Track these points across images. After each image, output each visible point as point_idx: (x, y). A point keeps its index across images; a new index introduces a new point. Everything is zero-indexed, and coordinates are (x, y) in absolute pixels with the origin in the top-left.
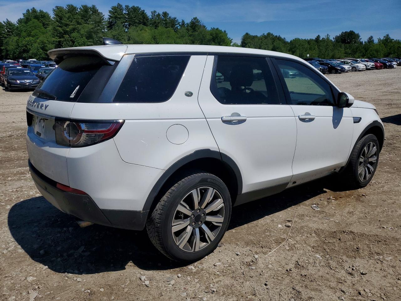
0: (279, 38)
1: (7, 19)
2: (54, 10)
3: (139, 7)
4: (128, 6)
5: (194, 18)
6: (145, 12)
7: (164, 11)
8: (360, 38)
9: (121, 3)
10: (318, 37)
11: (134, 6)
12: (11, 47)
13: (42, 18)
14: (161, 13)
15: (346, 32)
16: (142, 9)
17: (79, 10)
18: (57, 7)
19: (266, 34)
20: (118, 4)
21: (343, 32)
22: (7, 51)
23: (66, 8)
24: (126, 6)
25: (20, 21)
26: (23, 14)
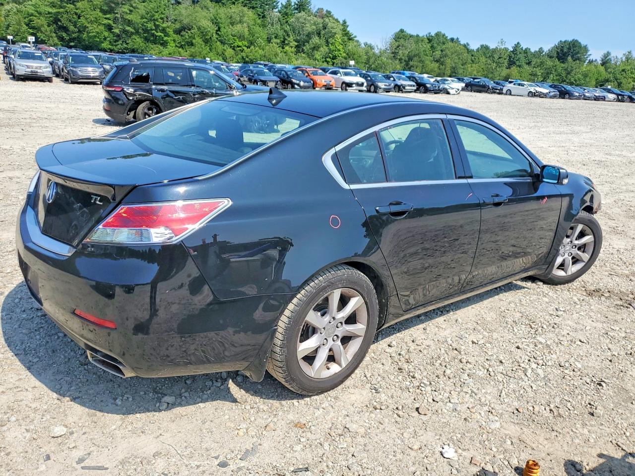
0: (457, 43)
8: (589, 53)
15: (566, 42)
21: (560, 41)
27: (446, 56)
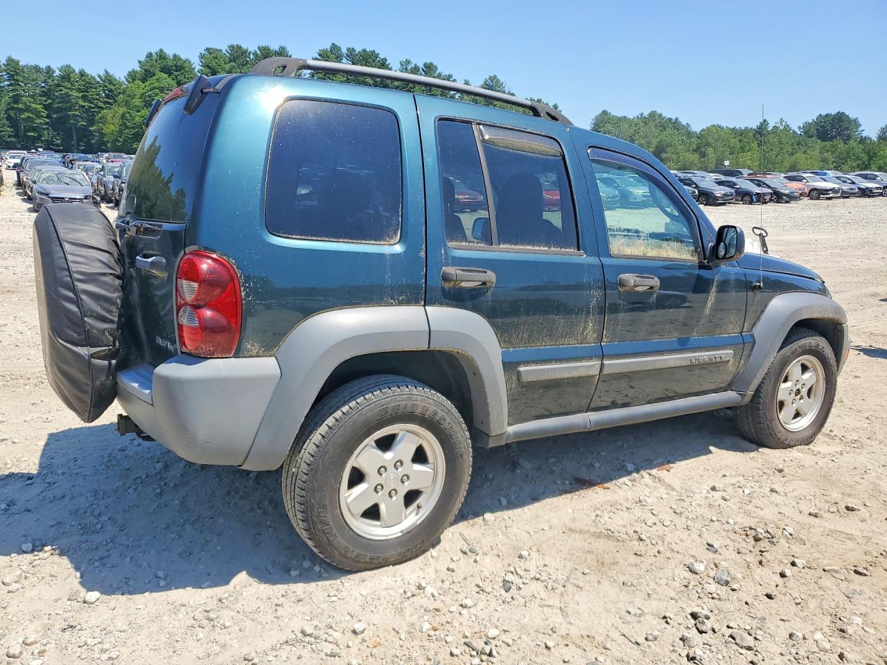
0: (675, 124)
1: (106, 72)
2: (202, 57)
3: (376, 52)
4: (353, 49)
5: (490, 78)
6: (388, 62)
7: (428, 62)
8: (860, 129)
9: (337, 44)
10: (764, 123)
11: (364, 50)
12: (110, 128)
13: (176, 71)
14: (421, 65)
15: (827, 115)
16: (381, 56)
17: (252, 56)
18: (208, 50)
19: (646, 114)
20: (333, 44)
21: (820, 115)
22: (102, 135)
23: (227, 51)
24: (348, 49)
25: (132, 76)
26: (140, 62)
27: (708, 145)
